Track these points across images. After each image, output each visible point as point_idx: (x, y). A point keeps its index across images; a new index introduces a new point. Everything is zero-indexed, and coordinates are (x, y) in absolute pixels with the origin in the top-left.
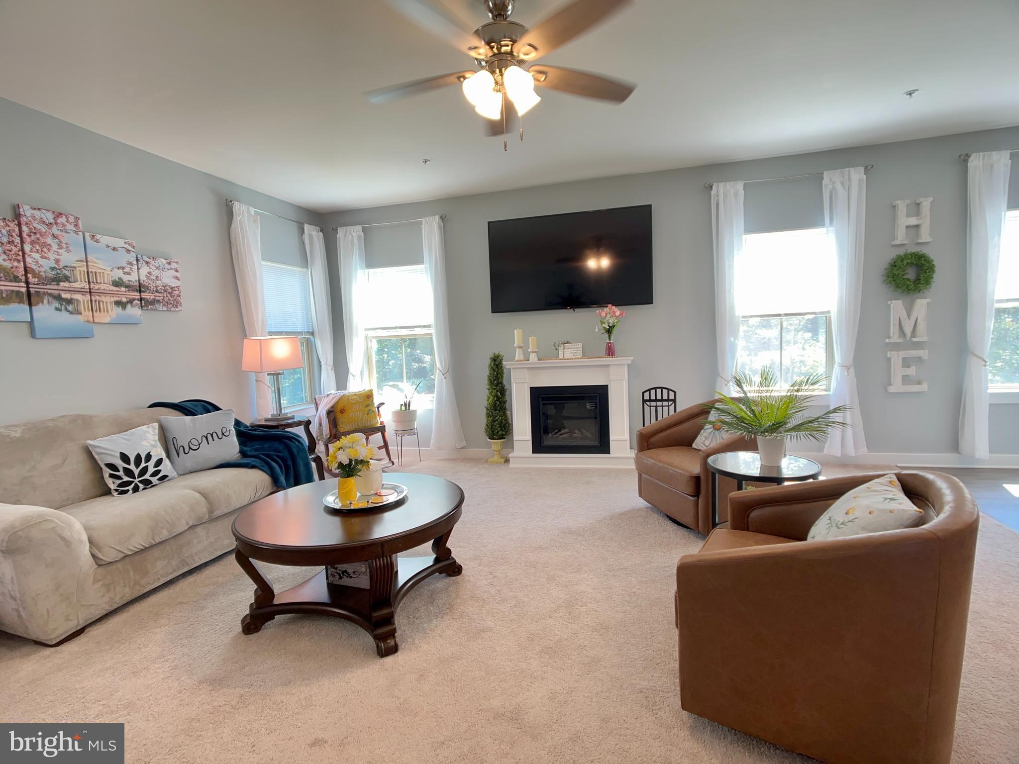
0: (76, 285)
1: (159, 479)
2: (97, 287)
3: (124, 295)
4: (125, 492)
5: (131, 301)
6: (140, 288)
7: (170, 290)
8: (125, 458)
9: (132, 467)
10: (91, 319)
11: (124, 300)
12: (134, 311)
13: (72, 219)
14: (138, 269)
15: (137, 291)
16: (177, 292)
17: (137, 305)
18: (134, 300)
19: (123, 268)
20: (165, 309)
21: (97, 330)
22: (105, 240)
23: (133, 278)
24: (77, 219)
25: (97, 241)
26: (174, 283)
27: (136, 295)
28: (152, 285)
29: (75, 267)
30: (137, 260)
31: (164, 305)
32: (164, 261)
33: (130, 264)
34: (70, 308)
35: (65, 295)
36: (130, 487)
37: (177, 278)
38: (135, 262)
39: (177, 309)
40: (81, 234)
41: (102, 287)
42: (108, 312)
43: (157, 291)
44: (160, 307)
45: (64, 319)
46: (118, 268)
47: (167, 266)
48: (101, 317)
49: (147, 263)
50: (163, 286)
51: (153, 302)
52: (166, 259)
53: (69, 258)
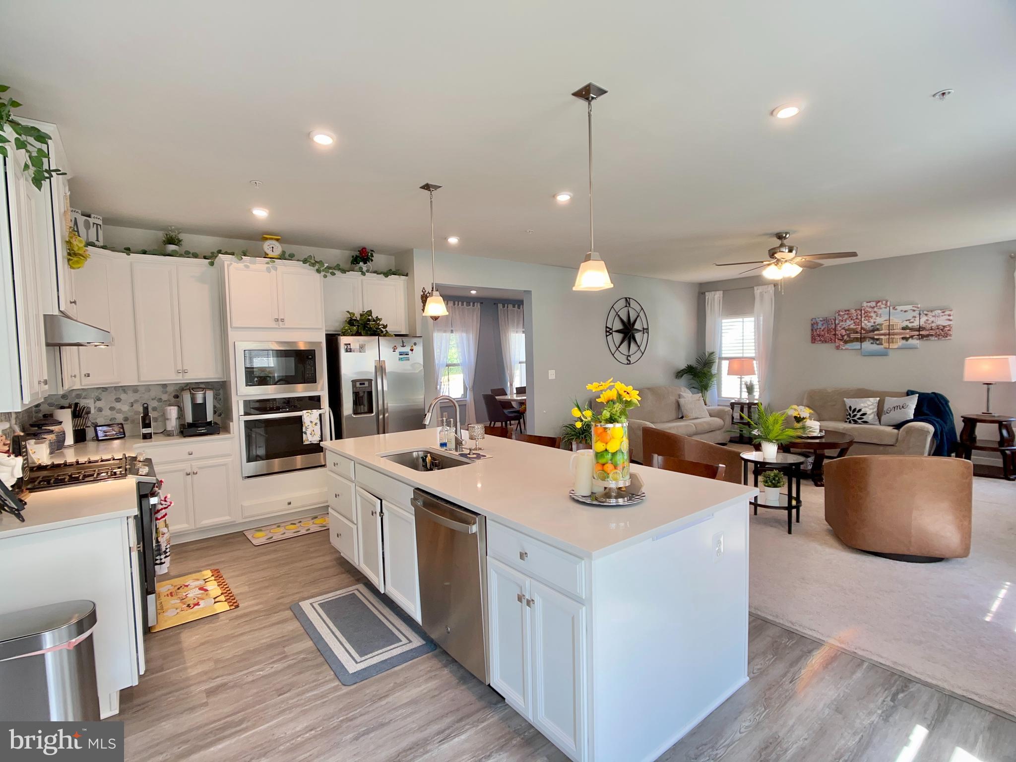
0: (881, 332)
1: (862, 422)
2: (893, 331)
3: (908, 333)
4: (846, 422)
5: (912, 337)
6: (920, 329)
7: (942, 328)
8: (850, 408)
9: (851, 413)
10: (888, 347)
11: (908, 336)
12: (914, 342)
13: (884, 302)
14: (920, 319)
15: (917, 331)
16: (948, 328)
17: (915, 338)
18: (914, 335)
19: (909, 320)
20: (936, 339)
21: (891, 352)
22: (899, 308)
23: (916, 324)
24: (887, 302)
25: (896, 310)
26: (946, 323)
27: (917, 333)
28: (928, 327)
29: (883, 324)
30: (920, 314)
31: (936, 337)
32: (940, 311)
33: (915, 317)
34: (878, 342)
35: (876, 337)
36: (848, 420)
37: (950, 320)
38: (918, 316)
39: (947, 338)
40: (888, 308)
41: (895, 331)
42: (897, 342)
43: (932, 329)
44: (933, 338)
45: (875, 347)
46: (906, 321)
47: (943, 314)
48: (892, 346)
49: (926, 315)
50: (937, 326)
51: (928, 336)
52: (941, 310)
53: (879, 320)
